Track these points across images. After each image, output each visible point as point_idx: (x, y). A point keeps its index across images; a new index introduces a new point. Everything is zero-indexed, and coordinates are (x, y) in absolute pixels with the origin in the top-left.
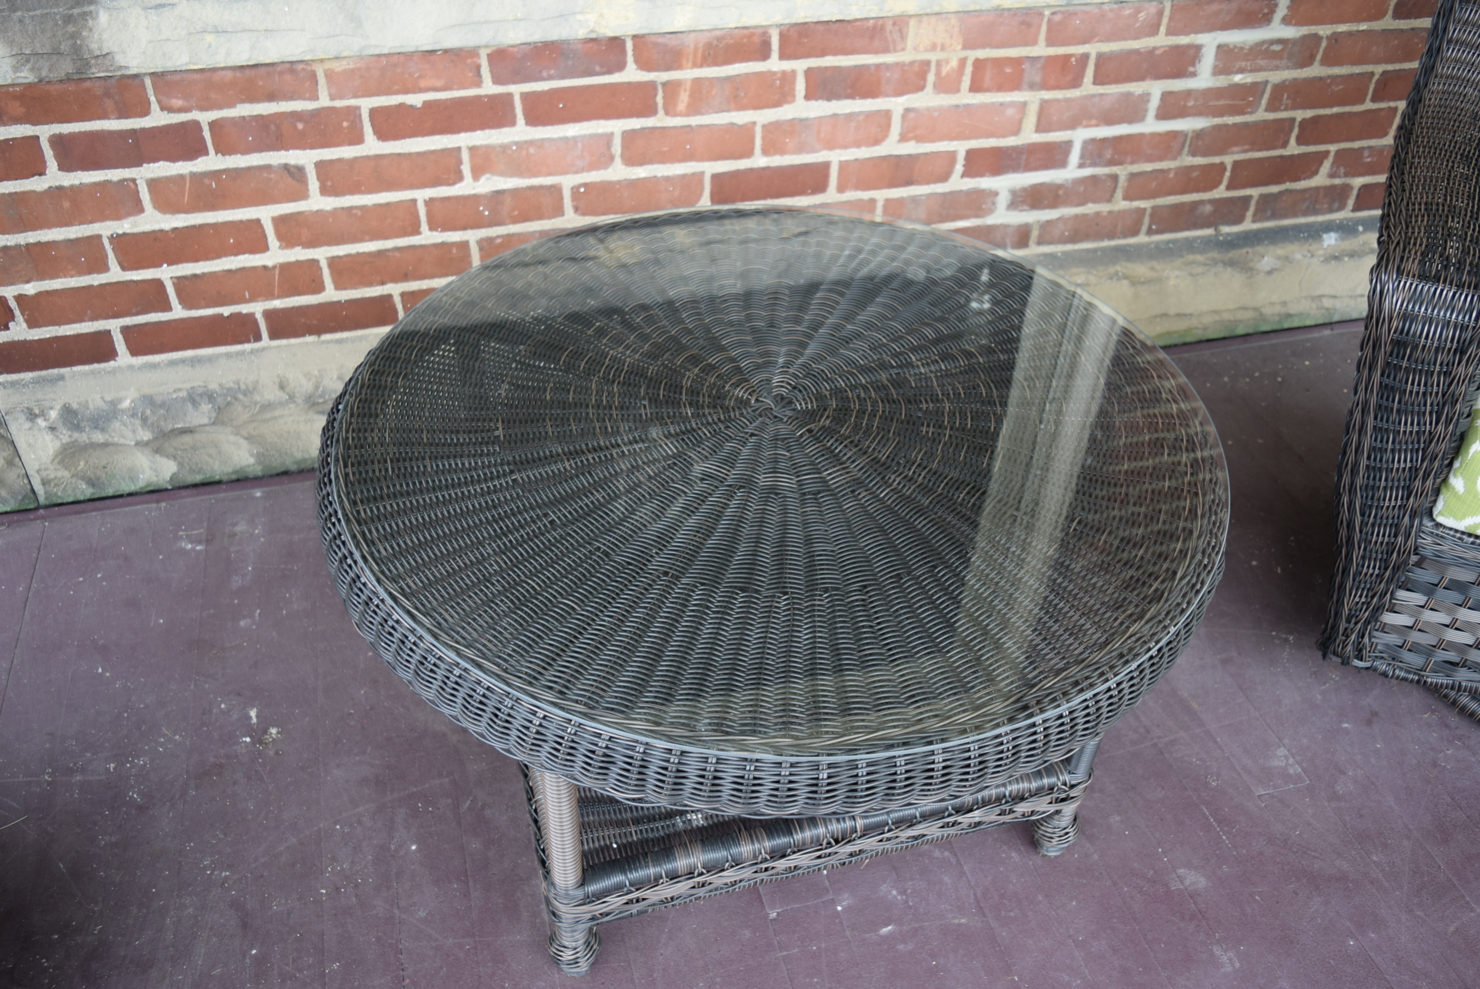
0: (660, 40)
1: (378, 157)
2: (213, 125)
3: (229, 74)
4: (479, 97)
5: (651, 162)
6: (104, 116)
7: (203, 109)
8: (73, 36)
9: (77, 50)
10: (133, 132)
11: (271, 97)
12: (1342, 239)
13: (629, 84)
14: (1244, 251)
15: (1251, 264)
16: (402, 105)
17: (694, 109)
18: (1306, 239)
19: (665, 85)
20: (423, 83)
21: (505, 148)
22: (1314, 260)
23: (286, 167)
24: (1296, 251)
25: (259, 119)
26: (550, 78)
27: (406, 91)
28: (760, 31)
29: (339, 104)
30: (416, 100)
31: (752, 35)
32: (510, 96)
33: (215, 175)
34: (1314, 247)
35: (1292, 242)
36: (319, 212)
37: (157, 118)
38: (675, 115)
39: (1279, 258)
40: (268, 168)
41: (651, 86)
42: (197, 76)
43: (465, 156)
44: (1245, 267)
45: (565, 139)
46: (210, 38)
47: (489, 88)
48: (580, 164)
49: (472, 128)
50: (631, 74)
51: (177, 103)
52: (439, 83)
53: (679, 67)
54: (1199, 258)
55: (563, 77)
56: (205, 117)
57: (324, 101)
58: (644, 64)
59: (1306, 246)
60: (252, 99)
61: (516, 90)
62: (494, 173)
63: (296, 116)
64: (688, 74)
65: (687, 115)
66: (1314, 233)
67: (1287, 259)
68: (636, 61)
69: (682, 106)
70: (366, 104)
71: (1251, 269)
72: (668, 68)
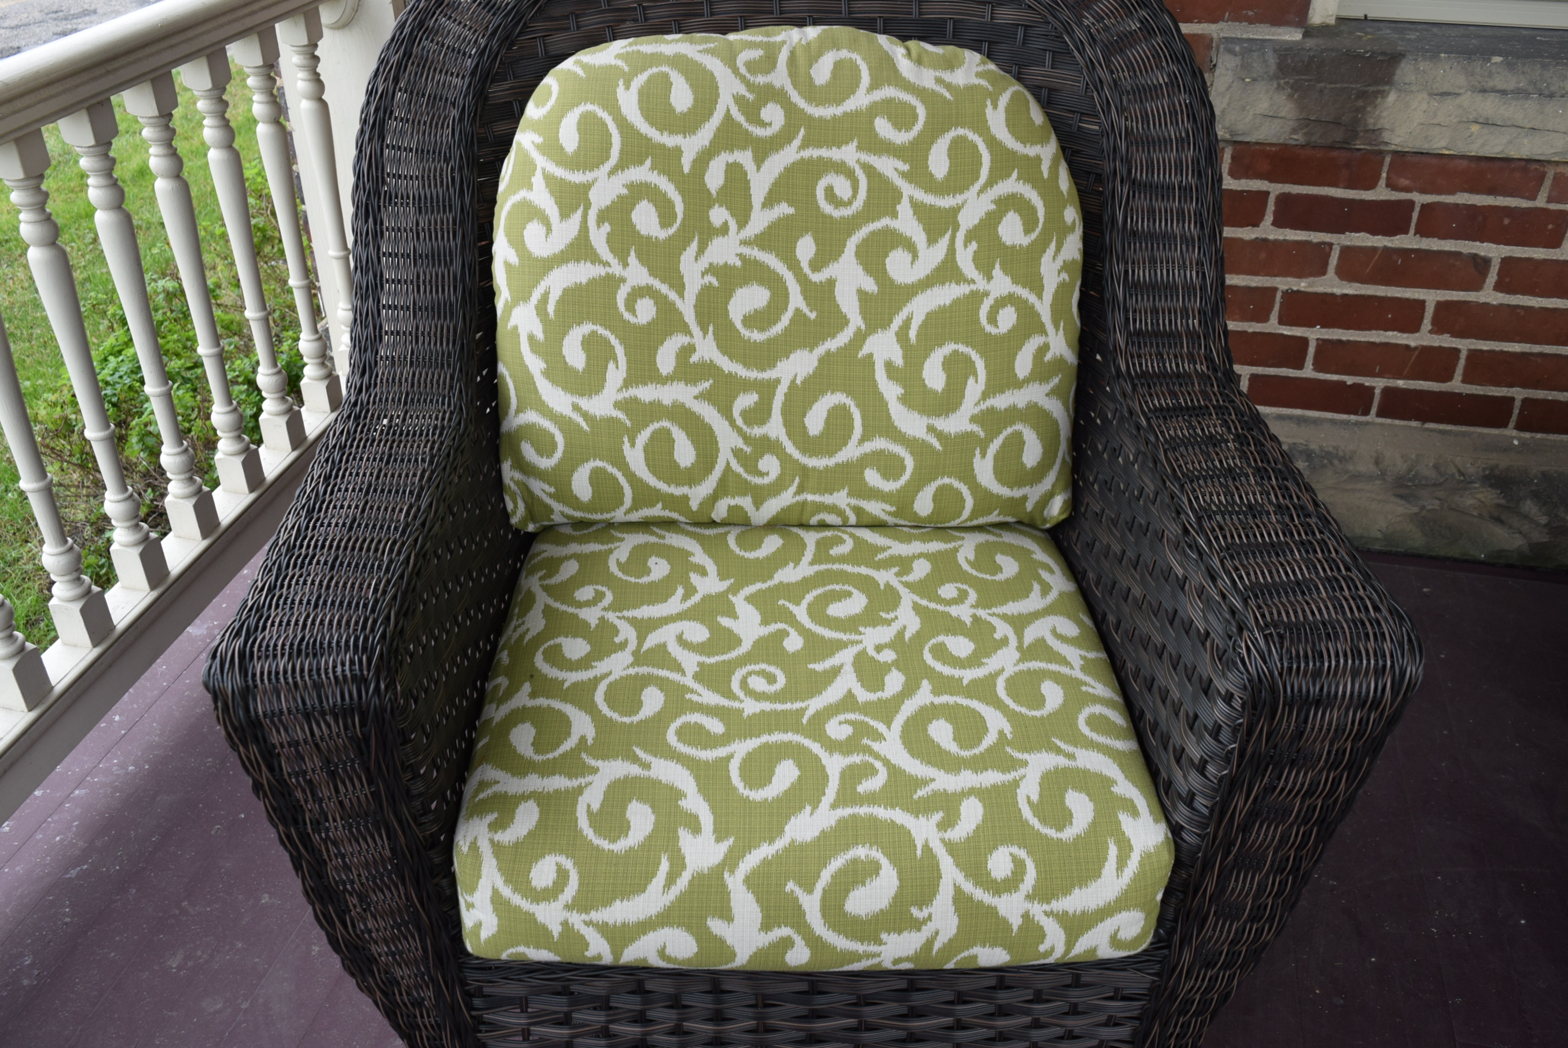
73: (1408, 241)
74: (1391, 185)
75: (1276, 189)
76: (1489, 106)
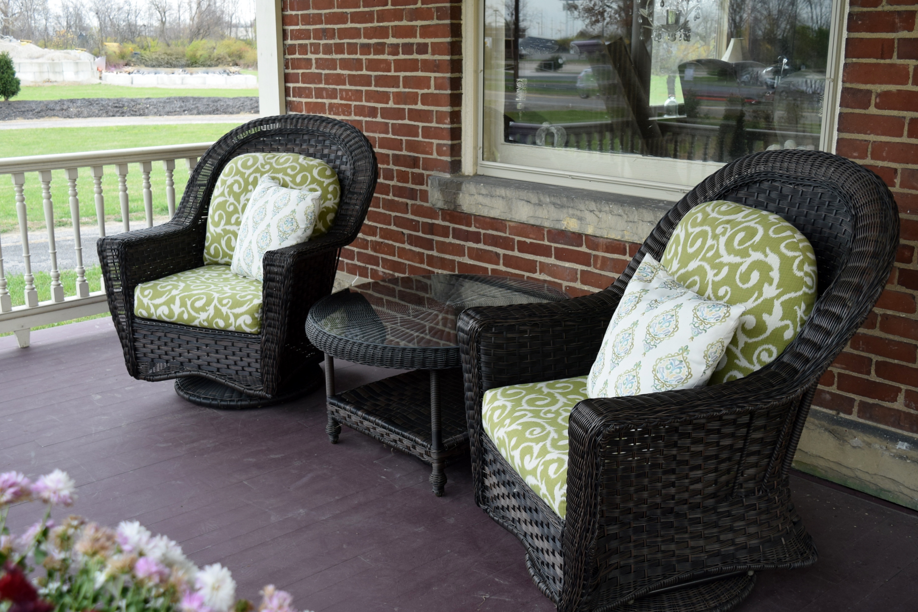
0: (592, 238)
1: (517, 257)
2: (484, 234)
3: (488, 220)
4: (543, 245)
5: (589, 285)
6: (463, 225)
7: (483, 229)
8: (455, 198)
9: (455, 202)
10: (467, 231)
11: (496, 230)
12: (911, 449)
13: (584, 252)
14: (845, 429)
15: (846, 438)
16: (525, 241)
17: (602, 269)
18: (886, 439)
19: (594, 256)
20: (531, 236)
21: (548, 264)
22: (887, 453)
23: (496, 253)
24: (877, 443)
25: (493, 235)
26: (561, 244)
27: (526, 237)
28: (623, 243)
29: (511, 236)
30: (528, 241)
31: (620, 244)
32: (551, 246)
33: (481, 250)
34: (890, 445)
35: (875, 437)
36: (501, 271)
37: (473, 229)
38: (596, 269)
39: (864, 441)
40: (492, 251)
41: (589, 255)
42: (482, 218)
43: (538, 264)
44: (841, 439)
45: (564, 267)
46: (480, 206)
47: (546, 243)
48: (568, 278)
49: (541, 255)
50: (584, 249)
51: (477, 225)
52: (534, 237)
53: (598, 250)
54: (816, 422)
55: (565, 244)
56: (483, 232)
57: (507, 235)
58: (588, 247)
59: (885, 443)
60: (493, 229)
61: (554, 245)
62: (545, 273)
63: (500, 237)
64: (601, 254)
65: (600, 269)
66: (895, 438)
67: (869, 445)
68: (586, 244)
69: (598, 266)
70: (517, 238)
71: (845, 441)
72: (594, 250)
73: (481, 246)
74: (475, 227)
75: (452, 225)
76: (480, 199)
